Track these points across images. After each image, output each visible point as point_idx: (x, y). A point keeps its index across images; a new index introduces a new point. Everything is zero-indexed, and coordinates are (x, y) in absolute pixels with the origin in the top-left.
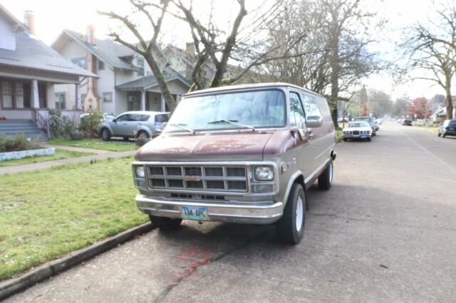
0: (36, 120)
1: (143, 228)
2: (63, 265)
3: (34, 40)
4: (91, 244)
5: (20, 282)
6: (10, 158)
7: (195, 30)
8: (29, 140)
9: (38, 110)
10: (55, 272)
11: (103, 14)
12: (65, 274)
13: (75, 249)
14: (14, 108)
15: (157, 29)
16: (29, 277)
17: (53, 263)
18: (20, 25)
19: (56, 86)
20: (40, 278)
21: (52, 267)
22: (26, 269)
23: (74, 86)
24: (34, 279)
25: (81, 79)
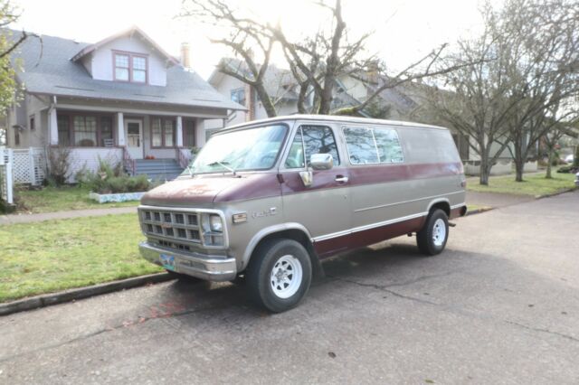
0: (179, 160)
1: (159, 276)
2: (55, 299)
3: (188, 72)
4: (94, 284)
5: (8, 306)
6: (130, 199)
7: (287, 50)
8: (149, 180)
9: (182, 148)
10: (44, 304)
11: (216, 42)
12: (53, 307)
13: (75, 287)
14: (163, 146)
15: (267, 53)
16: (17, 304)
17: (45, 296)
18: (170, 59)
19: (206, 121)
20: (28, 306)
21: (42, 300)
22: (21, 297)
23: (222, 120)
24: (21, 306)
25: (229, 112)
